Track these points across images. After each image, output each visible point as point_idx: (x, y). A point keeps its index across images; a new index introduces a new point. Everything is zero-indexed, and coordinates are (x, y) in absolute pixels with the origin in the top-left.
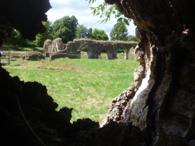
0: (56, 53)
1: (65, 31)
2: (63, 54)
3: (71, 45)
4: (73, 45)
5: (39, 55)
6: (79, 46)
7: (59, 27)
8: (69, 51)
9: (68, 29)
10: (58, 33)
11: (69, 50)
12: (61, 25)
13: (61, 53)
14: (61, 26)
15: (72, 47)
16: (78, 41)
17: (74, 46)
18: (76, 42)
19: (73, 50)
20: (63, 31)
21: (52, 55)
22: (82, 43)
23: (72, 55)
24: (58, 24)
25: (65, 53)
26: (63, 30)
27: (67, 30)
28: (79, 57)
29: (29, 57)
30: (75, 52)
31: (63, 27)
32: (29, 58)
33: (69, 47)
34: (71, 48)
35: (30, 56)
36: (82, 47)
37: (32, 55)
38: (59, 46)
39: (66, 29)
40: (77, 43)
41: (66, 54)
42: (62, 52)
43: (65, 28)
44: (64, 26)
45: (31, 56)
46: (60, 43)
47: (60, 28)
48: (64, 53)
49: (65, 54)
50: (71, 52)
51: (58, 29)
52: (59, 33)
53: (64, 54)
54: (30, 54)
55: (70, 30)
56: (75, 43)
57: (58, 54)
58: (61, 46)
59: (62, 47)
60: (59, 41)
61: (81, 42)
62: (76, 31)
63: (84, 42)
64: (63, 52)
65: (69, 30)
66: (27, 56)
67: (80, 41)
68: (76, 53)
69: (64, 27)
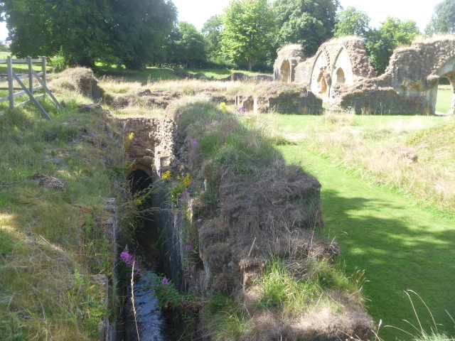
0: (358, 88)
1: (305, 25)
2: (380, 88)
3: (408, 60)
4: (415, 59)
5: (302, 95)
6: (433, 60)
7: (289, 13)
8: (400, 80)
9: (315, 19)
10: (287, 32)
11: (399, 74)
12: (294, 9)
13: (373, 88)
14: (294, 12)
15: (411, 65)
16: (429, 45)
17: (416, 62)
18: (423, 46)
19: (411, 77)
20: (299, 26)
21: (344, 94)
22: (443, 51)
23: (408, 94)
24: (285, 6)
25: (386, 86)
26: (301, 21)
27: (312, 21)
28: (430, 99)
29: (271, 99)
30: (419, 82)
31: (299, 15)
32: (268, 105)
33: (401, 65)
34: (407, 68)
35: (274, 96)
36: (444, 65)
37: (279, 92)
38: (358, 61)
39: (308, 19)
40: (428, 52)
41: (390, 91)
42: (376, 82)
43: (305, 16)
44: (303, 11)
45: (277, 99)
46: (358, 52)
47: (291, 17)
48: (382, 86)
49: (386, 91)
50: (405, 82)
51: (287, 19)
52: (289, 30)
53: (384, 89)
54: (273, 90)
55: (320, 22)
56: (421, 52)
57: (366, 91)
58: (362, 61)
59: (367, 66)
60: (355, 46)
61: (439, 47)
62: (337, 23)
63: (449, 49)
64: (381, 83)
65: (316, 22)
66: (261, 99)
67: (435, 43)
68: (422, 86)
69: (304, 14)
